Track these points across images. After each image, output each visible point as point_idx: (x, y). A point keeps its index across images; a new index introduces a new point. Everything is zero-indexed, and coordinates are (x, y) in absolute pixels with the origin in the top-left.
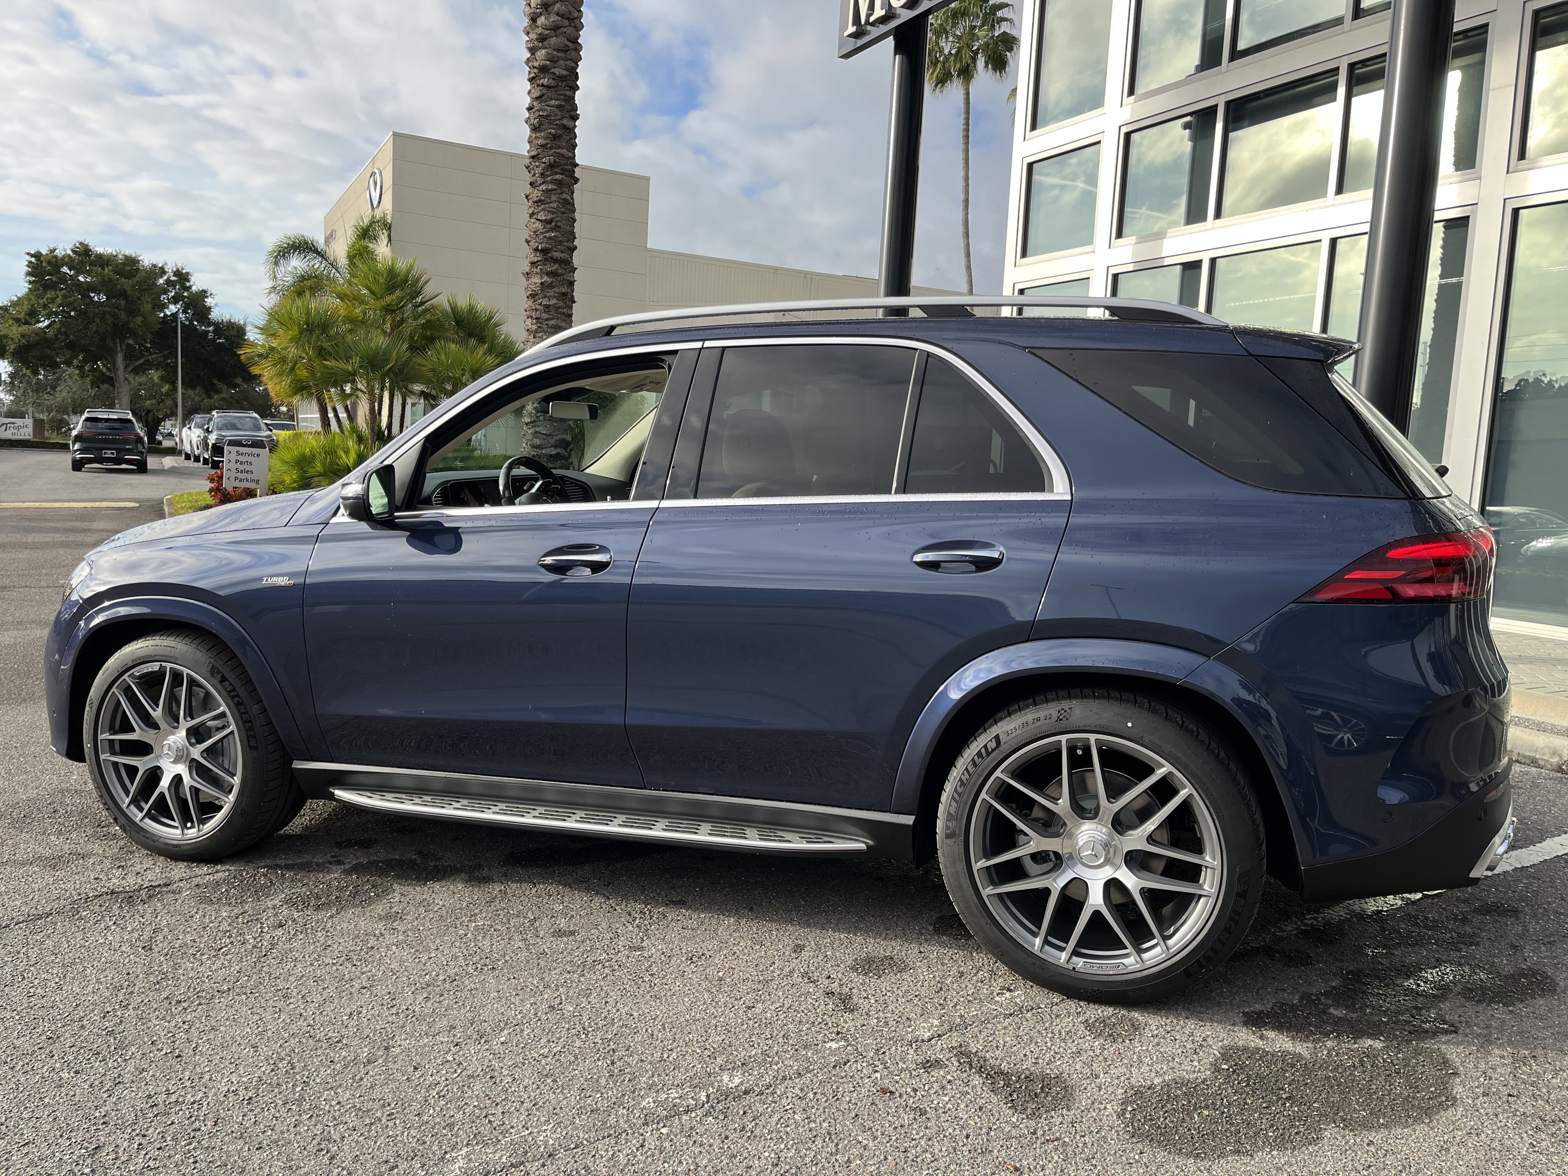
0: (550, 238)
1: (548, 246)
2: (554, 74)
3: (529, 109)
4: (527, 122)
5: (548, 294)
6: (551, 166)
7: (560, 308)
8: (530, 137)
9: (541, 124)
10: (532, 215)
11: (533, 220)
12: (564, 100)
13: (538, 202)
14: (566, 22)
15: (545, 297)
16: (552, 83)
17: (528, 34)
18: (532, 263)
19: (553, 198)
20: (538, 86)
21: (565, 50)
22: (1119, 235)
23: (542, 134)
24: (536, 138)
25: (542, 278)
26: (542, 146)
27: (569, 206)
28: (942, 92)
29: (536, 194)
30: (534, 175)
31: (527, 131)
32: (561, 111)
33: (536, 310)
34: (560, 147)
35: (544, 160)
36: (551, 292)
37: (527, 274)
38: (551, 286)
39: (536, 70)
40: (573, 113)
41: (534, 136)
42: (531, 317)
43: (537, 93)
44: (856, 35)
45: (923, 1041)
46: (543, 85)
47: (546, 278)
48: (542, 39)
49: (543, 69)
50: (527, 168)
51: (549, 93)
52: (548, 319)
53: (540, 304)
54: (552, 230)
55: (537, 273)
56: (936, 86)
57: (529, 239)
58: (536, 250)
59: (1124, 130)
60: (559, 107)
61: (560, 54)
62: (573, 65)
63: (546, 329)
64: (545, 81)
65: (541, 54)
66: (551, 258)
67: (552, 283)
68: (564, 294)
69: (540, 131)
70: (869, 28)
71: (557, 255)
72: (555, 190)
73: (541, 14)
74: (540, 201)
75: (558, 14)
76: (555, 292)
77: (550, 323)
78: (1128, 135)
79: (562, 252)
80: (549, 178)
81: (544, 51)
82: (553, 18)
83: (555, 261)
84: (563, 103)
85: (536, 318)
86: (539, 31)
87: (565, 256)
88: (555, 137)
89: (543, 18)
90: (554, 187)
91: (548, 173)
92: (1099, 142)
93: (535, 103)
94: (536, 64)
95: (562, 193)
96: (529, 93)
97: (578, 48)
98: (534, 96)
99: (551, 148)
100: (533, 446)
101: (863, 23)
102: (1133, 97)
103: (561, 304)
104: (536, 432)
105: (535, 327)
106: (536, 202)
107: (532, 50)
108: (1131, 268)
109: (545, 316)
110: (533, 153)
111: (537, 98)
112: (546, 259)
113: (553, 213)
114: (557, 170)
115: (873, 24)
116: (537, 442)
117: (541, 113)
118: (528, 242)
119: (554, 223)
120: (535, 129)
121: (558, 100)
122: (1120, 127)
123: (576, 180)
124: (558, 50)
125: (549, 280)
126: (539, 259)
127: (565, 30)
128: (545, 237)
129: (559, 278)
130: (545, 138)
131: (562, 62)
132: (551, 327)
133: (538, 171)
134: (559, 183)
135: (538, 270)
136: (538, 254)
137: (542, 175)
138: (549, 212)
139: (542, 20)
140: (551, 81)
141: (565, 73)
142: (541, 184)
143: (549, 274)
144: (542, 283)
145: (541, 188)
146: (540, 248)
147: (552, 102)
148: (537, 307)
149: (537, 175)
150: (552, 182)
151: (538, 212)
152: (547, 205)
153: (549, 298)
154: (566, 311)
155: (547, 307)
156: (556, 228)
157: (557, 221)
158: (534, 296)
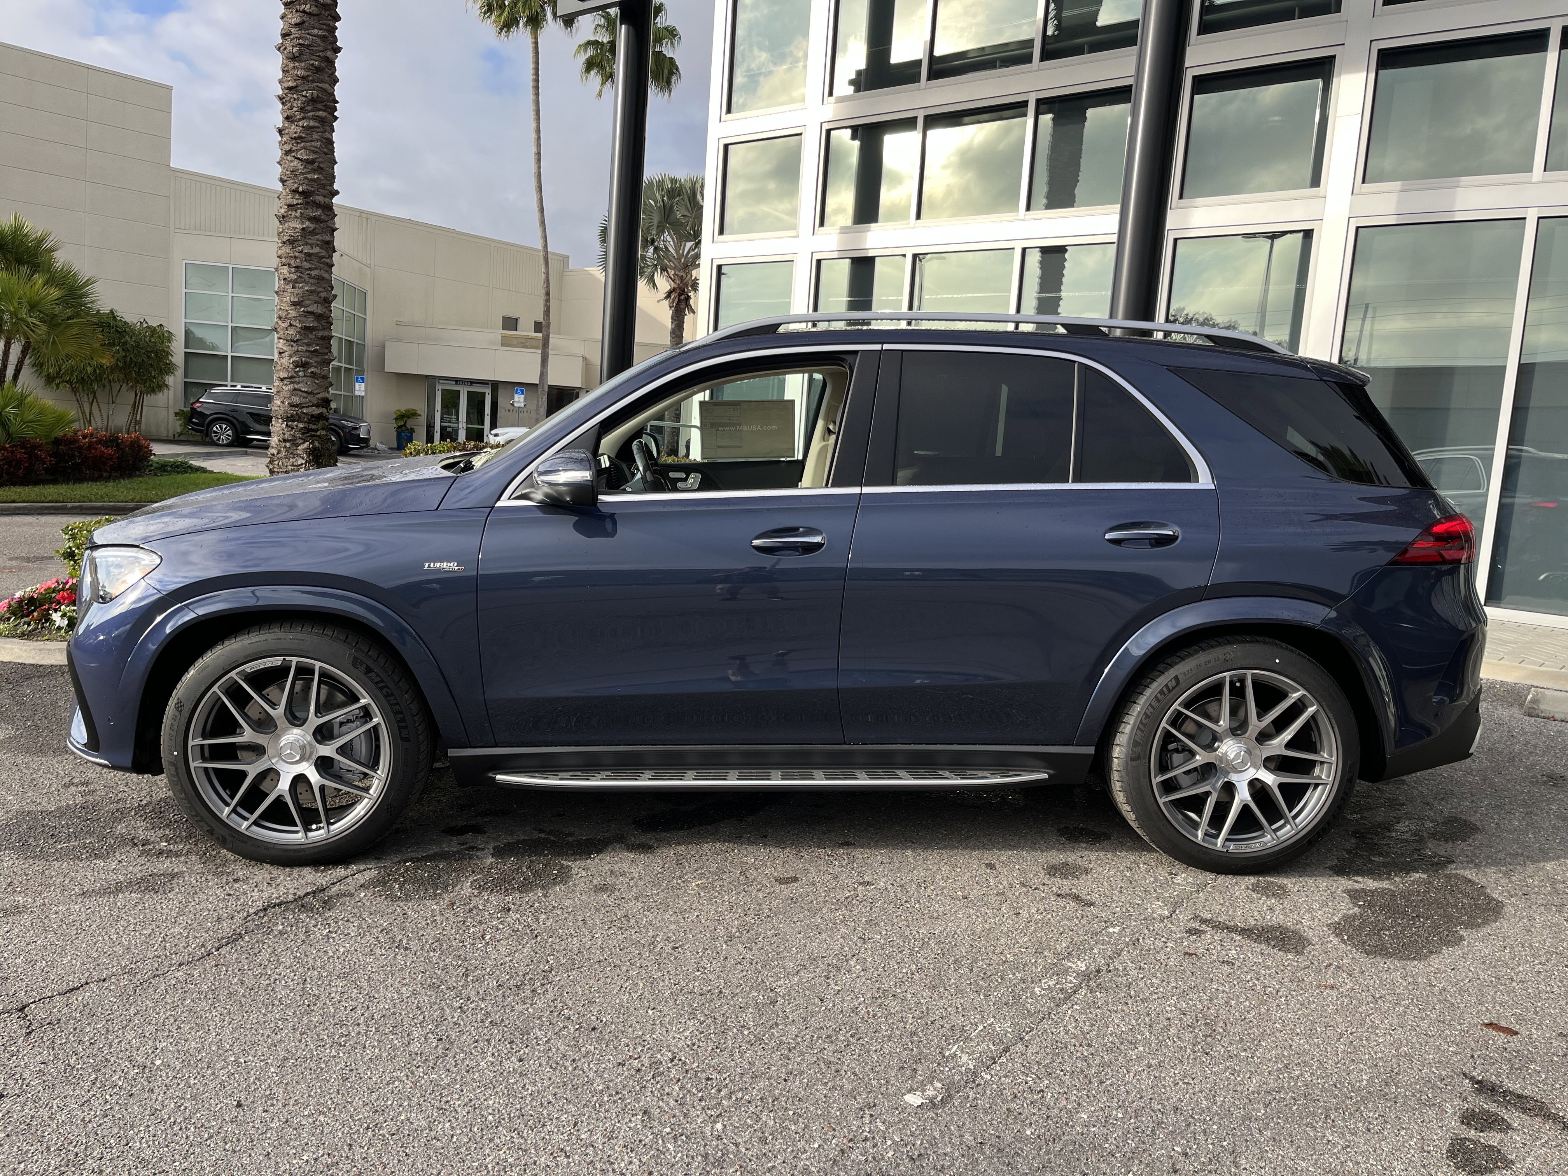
0: (313, 180)
1: (310, 188)
2: (317, 1)
3: (284, 35)
4: (279, 49)
5: (310, 241)
6: (313, 101)
7: (323, 257)
8: (285, 66)
9: (301, 53)
10: (287, 153)
11: (289, 158)
12: (328, 31)
13: (297, 139)
15: (307, 244)
16: (314, 10)
18: (290, 206)
19: (315, 136)
20: (297, 11)
22: (822, 222)
23: (303, 65)
24: (294, 68)
25: (302, 223)
26: (303, 78)
29: (294, 129)
30: (291, 108)
31: (278, 59)
32: (320, 41)
33: (295, 258)
34: (322, 82)
35: (304, 93)
36: (313, 240)
37: (284, 217)
38: (313, 233)
40: (333, 45)
41: (291, 65)
42: (290, 265)
43: (293, 19)
46: (304, 12)
47: (307, 224)
50: (281, 100)
51: (311, 21)
52: (310, 269)
53: (301, 252)
54: (314, 171)
55: (296, 217)
57: (285, 178)
58: (296, 191)
59: (826, 126)
60: (323, 38)
63: (307, 279)
64: (307, 8)
66: (314, 202)
67: (314, 229)
68: (325, 242)
69: (301, 61)
71: (316, 198)
72: (318, 127)
74: (300, 138)
76: (318, 240)
77: (313, 273)
78: (829, 132)
79: (325, 197)
80: (310, 114)
83: (318, 205)
84: (323, 33)
85: (295, 267)
87: (324, 200)
88: (318, 70)
90: (317, 124)
91: (309, 108)
92: (801, 134)
93: (293, 30)
95: (321, 132)
96: (282, 18)
98: (293, 22)
99: (313, 81)
100: (291, 405)
102: (832, 99)
103: (324, 253)
104: (295, 389)
105: (294, 277)
106: (295, 138)
108: (835, 255)
109: (306, 265)
110: (290, 84)
111: (296, 25)
112: (308, 203)
113: (315, 152)
114: (319, 106)
116: (296, 400)
117: (301, 41)
118: (282, 181)
119: (316, 164)
120: (293, 58)
121: (319, 29)
122: (822, 124)
125: (312, 226)
126: (300, 201)
128: (306, 178)
129: (322, 225)
130: (306, 69)
132: (314, 278)
133: (297, 104)
134: (322, 120)
135: (298, 214)
136: (297, 196)
137: (302, 110)
138: (311, 151)
140: (313, 8)
141: (330, 2)
142: (300, 120)
143: (310, 219)
144: (303, 229)
145: (301, 123)
146: (300, 189)
147: (316, 31)
148: (297, 254)
149: (295, 109)
150: (313, 118)
151: (298, 150)
152: (309, 144)
153: (312, 245)
154: (328, 261)
155: (308, 255)
156: (319, 170)
157: (320, 162)
158: (292, 242)
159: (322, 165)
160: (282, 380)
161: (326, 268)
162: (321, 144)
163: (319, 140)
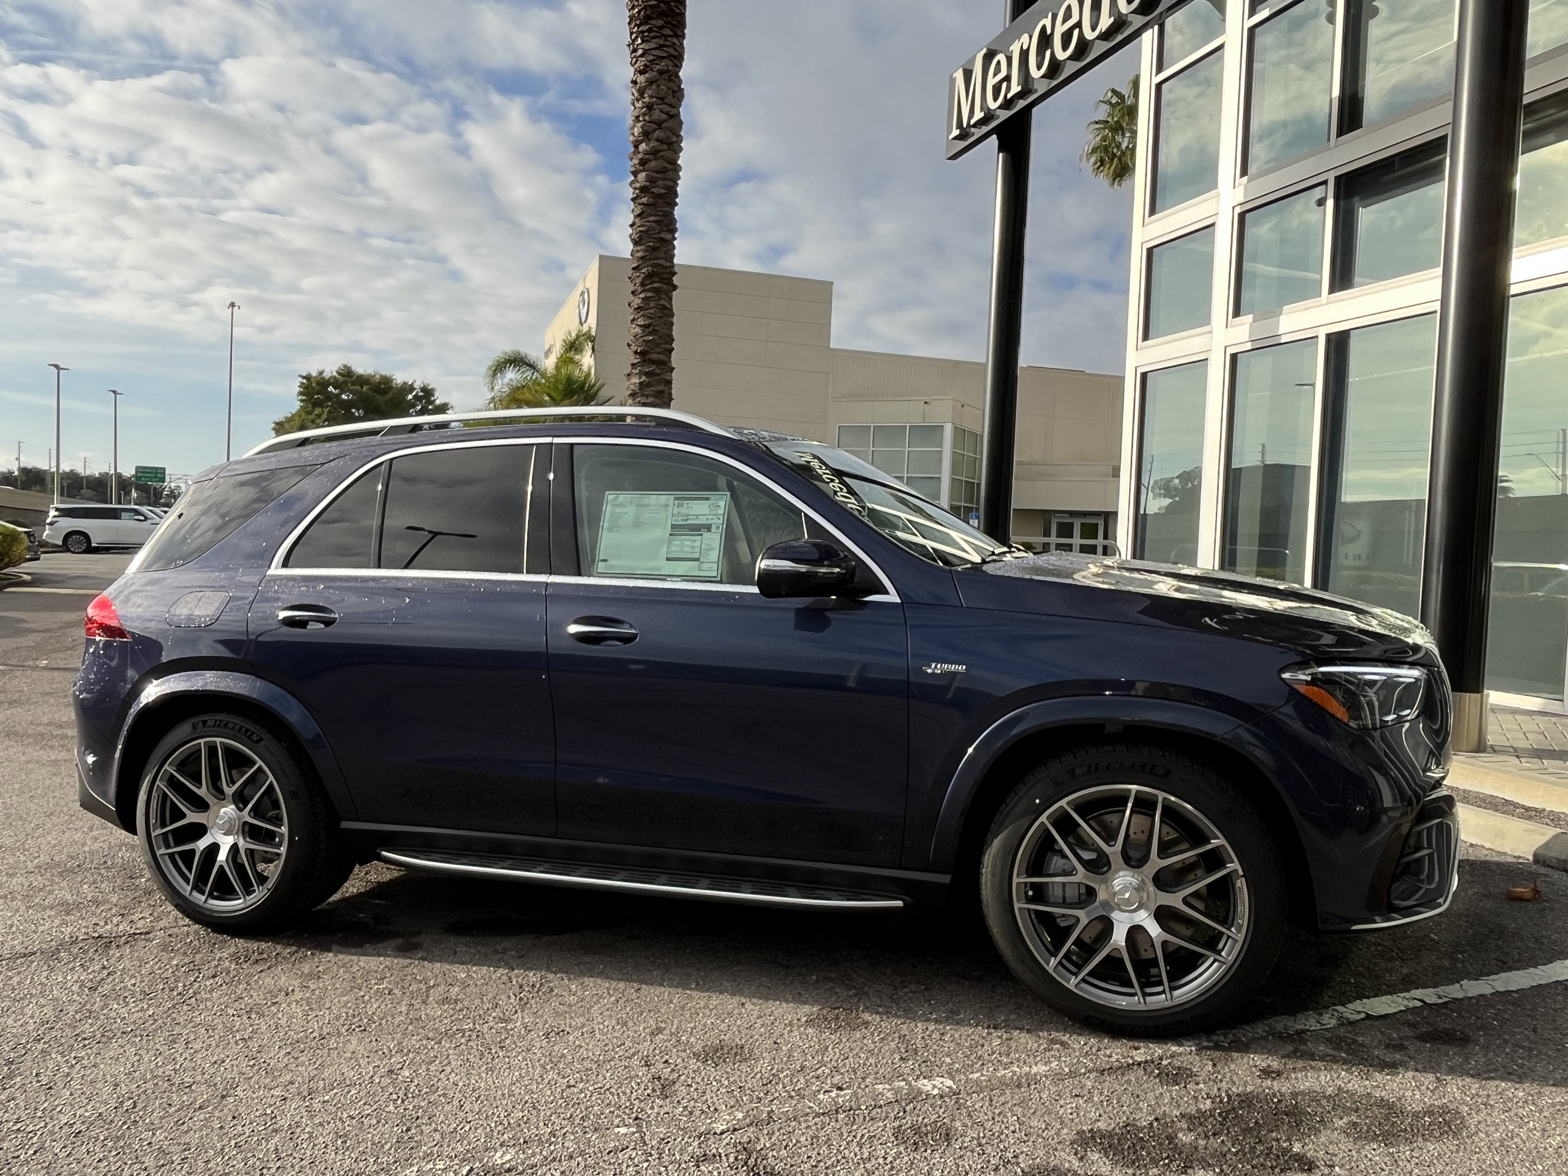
0: (649, 341)
1: (646, 348)
2: (653, 193)
3: (632, 226)
4: (630, 238)
6: (649, 276)
8: (632, 251)
10: (633, 320)
11: (634, 326)
12: (662, 216)
13: (639, 309)
14: (665, 147)
16: (652, 201)
17: (631, 159)
18: (633, 365)
19: (652, 305)
20: (640, 204)
21: (664, 171)
22: (1237, 313)
23: (642, 247)
24: (637, 251)
25: (640, 378)
26: (642, 258)
27: (666, 313)
29: (637, 302)
30: (635, 284)
32: (659, 225)
34: (658, 258)
35: (644, 270)
36: (648, 391)
37: (629, 375)
39: (637, 191)
40: (671, 227)
41: (636, 249)
43: (638, 211)
44: (960, 137)
45: (715, 1133)
46: (643, 204)
47: (644, 378)
48: (643, 162)
49: (643, 190)
50: (630, 278)
51: (648, 210)
54: (650, 334)
57: (630, 343)
58: (636, 352)
59: (1238, 210)
61: (659, 175)
62: (671, 184)
64: (645, 200)
65: (642, 176)
66: (650, 359)
68: (661, 392)
69: (641, 245)
70: (973, 130)
71: (654, 356)
73: (641, 142)
75: (657, 140)
76: (652, 391)
78: (1242, 216)
79: (659, 353)
80: (648, 287)
81: (644, 174)
82: (653, 143)
83: (652, 362)
84: (661, 218)
86: (640, 156)
87: (662, 357)
88: (653, 249)
89: (644, 145)
91: (646, 282)
92: (1213, 225)
93: (637, 221)
94: (638, 185)
95: (659, 300)
96: (633, 211)
97: (676, 169)
98: (636, 213)
99: (650, 259)
101: (965, 126)
102: (1245, 178)
106: (635, 309)
107: (635, 173)
108: (1249, 346)
110: (635, 265)
111: (638, 216)
112: (644, 361)
113: (650, 318)
114: (655, 279)
115: (975, 126)
117: (641, 229)
118: (629, 345)
120: (636, 243)
121: (656, 216)
122: (1234, 208)
123: (675, 288)
124: (657, 172)
125: (647, 380)
126: (639, 360)
127: (663, 153)
128: (644, 340)
129: (656, 378)
130: (644, 251)
131: (660, 182)
133: (639, 281)
134: (657, 291)
135: (637, 371)
136: (638, 357)
137: (642, 284)
139: (643, 147)
140: (651, 199)
141: (664, 191)
142: (641, 293)
143: (647, 374)
144: (640, 383)
145: (641, 296)
147: (652, 218)
149: (637, 285)
159: (656, 328)
162: (652, 311)
163: (653, 308)
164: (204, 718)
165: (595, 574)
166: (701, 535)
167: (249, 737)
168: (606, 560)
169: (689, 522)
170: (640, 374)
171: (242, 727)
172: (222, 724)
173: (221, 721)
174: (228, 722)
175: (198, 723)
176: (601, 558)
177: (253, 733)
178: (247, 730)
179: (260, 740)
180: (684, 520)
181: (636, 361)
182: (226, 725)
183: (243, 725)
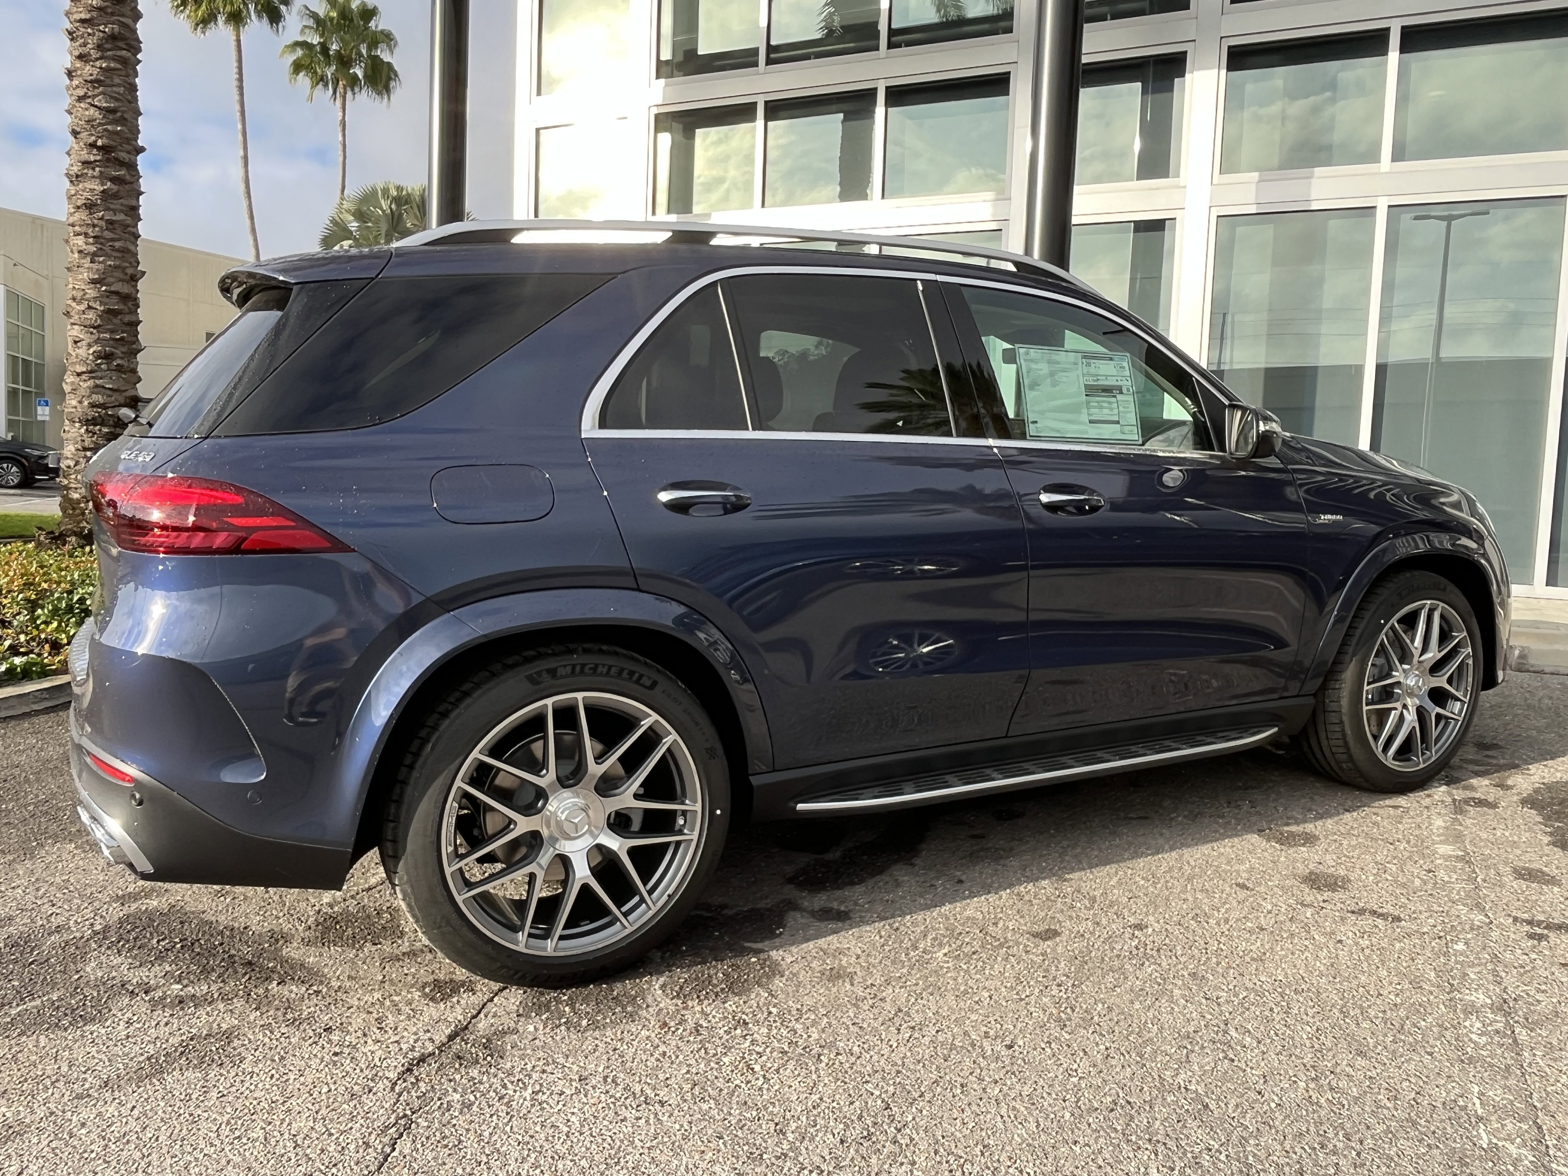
0: (117, 133)
1: (112, 143)
5: (112, 206)
6: (113, 37)
7: (128, 226)
11: (82, 105)
13: (95, 83)
15: (108, 209)
18: (86, 163)
19: (117, 80)
25: (102, 184)
28: (204, 33)
29: (89, 71)
30: (85, 45)
33: (94, 226)
34: (123, 15)
35: (101, 28)
36: (116, 204)
37: (77, 176)
38: (116, 196)
42: (86, 235)
47: (108, 185)
50: (71, 34)
52: (113, 240)
53: (101, 219)
54: (116, 122)
55: (93, 177)
56: (197, 25)
57: (78, 130)
58: (93, 145)
59: (654, 111)
63: (109, 252)
66: (116, 159)
67: (117, 192)
72: (117, 70)
74: (97, 81)
76: (122, 205)
77: (117, 244)
78: (658, 117)
80: (109, 53)
83: (122, 164)
85: (94, 237)
90: (119, 66)
91: (107, 46)
99: (112, 14)
100: (92, 405)
102: (660, 81)
103: (129, 220)
104: (97, 386)
105: (93, 249)
106: (91, 82)
109: (108, 234)
110: (83, 16)
113: (117, 100)
114: (121, 44)
116: (98, 398)
118: (75, 133)
119: (119, 114)
122: (651, 107)
125: (115, 188)
126: (98, 158)
128: (106, 130)
129: (126, 187)
132: (118, 250)
133: (92, 42)
134: (124, 62)
136: (95, 151)
137: (99, 47)
138: (111, 97)
142: (97, 59)
143: (114, 180)
144: (103, 192)
145: (98, 64)
146: (99, 143)
148: (96, 222)
149: (89, 46)
150: (114, 59)
151: (94, 96)
152: (109, 89)
153: (114, 211)
154: (132, 230)
155: (110, 222)
156: (122, 121)
157: (123, 112)
158: (90, 206)
159: (126, 116)
160: (79, 374)
161: (132, 239)
162: (121, 90)
163: (119, 85)
164: (551, 663)
165: (1028, 437)
166: (1115, 396)
167: (638, 682)
168: (1036, 422)
169: (1100, 383)
170: (102, 177)
171: (622, 670)
172: (586, 669)
173: (583, 666)
174: (597, 665)
175: (539, 673)
176: (1030, 420)
177: (641, 676)
178: (631, 673)
179: (655, 684)
180: (1094, 381)
181: (92, 158)
182: (595, 669)
183: (624, 666)
